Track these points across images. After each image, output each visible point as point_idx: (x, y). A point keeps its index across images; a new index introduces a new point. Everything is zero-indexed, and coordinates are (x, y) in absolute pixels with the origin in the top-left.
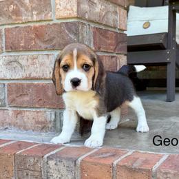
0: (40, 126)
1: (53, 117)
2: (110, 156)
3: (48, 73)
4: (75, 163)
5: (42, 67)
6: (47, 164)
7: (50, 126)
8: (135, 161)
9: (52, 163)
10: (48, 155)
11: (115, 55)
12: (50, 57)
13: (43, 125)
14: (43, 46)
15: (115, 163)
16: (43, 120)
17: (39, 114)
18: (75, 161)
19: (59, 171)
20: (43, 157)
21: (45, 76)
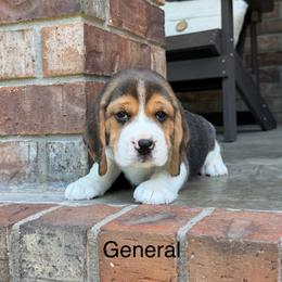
0: (7, 172)
1: (34, 152)
2: (164, 219)
3: (23, 66)
4: (86, 238)
5: (11, 57)
6: (21, 242)
7: (27, 171)
8: (228, 228)
9: (31, 240)
10: (21, 222)
11: (146, 43)
12: (27, 34)
13: (14, 170)
14: (14, 15)
15: (182, 233)
16: (14, 160)
17: (6, 149)
18: (85, 234)
19: (47, 257)
20: (10, 226)
21: (17, 72)
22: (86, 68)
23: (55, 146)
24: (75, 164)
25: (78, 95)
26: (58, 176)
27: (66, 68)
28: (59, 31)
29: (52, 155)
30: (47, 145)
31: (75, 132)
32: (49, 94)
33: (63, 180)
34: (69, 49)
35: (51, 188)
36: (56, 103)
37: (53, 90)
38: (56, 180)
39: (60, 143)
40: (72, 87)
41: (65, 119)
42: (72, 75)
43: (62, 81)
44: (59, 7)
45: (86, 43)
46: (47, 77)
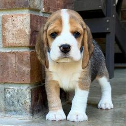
22: (31, 43)
23: (10, 90)
24: (23, 102)
25: (25, 60)
26: (12, 108)
27: (18, 42)
28: (14, 18)
29: (8, 95)
30: (5, 89)
31: (23, 82)
32: (6, 58)
33: (15, 111)
34: (20, 30)
35: (7, 115)
36: (11, 64)
37: (9, 55)
38: (11, 111)
39: (13, 89)
40: (22, 54)
41: (17, 74)
42: (21, 47)
43: (15, 50)
44: (14, 3)
45: (31, 27)
46: (5, 47)
